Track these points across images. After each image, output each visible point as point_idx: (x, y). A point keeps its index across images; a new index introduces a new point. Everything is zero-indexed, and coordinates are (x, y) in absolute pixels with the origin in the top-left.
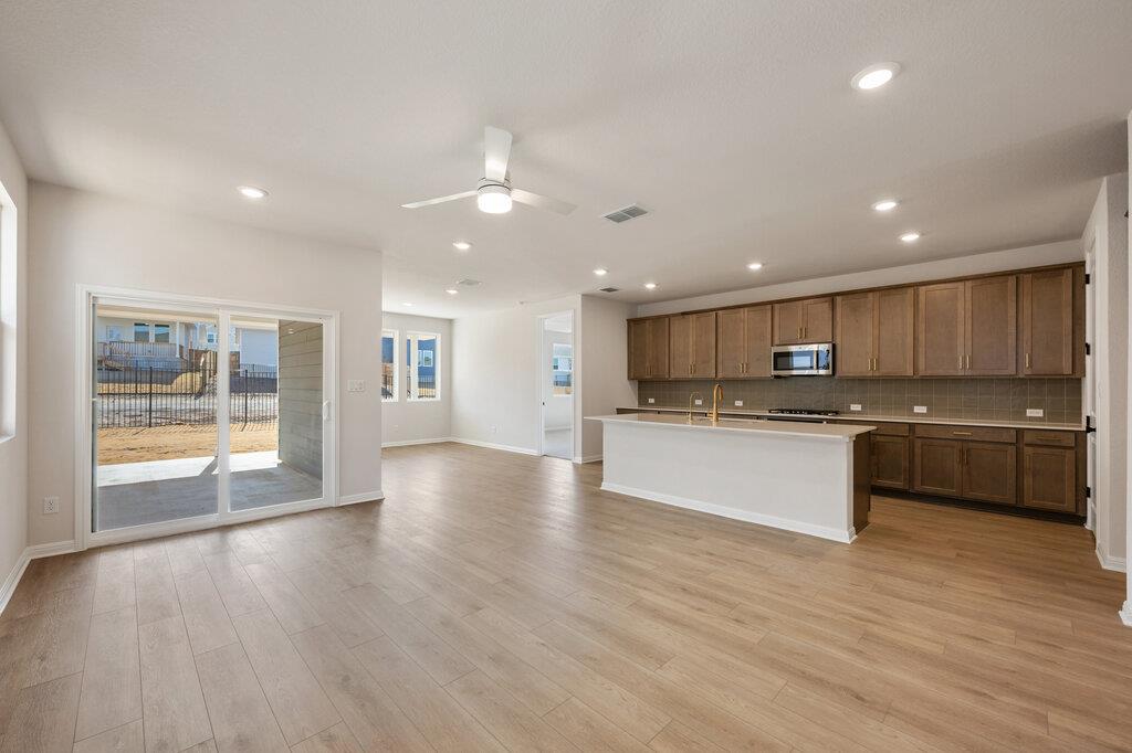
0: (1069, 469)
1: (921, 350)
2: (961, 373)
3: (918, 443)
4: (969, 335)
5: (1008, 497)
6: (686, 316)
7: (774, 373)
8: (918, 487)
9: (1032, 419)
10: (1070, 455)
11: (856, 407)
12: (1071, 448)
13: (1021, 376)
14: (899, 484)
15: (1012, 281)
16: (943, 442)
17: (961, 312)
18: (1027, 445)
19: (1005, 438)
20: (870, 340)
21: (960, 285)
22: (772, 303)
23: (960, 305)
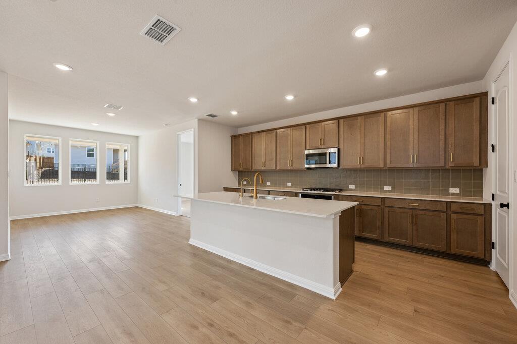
0: (480, 229)
1: (389, 151)
2: (411, 166)
3: (386, 210)
4: (416, 142)
5: (441, 247)
6: (260, 133)
7: (307, 166)
8: (387, 238)
9: (453, 194)
10: (480, 220)
11: (352, 187)
12: (481, 215)
13: (447, 167)
14: (375, 236)
15: (442, 106)
16: (401, 210)
17: (412, 127)
18: (454, 212)
19: (439, 208)
20: (359, 145)
21: (411, 110)
22: (305, 124)
23: (411, 122)
